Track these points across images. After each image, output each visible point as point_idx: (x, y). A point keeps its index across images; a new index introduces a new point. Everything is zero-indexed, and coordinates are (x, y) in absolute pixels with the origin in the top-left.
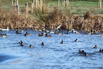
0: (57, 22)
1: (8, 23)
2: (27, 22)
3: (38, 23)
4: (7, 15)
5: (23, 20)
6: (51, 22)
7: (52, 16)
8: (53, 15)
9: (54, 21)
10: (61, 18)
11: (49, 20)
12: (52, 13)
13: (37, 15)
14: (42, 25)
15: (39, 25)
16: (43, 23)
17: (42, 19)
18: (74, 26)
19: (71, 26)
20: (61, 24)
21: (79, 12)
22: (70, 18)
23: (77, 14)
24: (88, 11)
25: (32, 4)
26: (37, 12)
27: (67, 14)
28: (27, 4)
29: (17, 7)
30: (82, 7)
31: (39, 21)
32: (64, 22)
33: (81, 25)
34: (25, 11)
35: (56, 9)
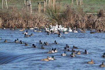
0: (70, 20)
1: (20, 22)
2: (39, 21)
4: (19, 14)
5: (36, 19)
6: (64, 21)
8: (66, 13)
9: (66, 20)
10: (74, 17)
11: (62, 19)
12: (64, 12)
13: (50, 14)
14: (54, 24)
15: (51, 24)
16: (55, 22)
17: (54, 18)
18: (87, 25)
19: (84, 25)
20: (74, 23)
21: (93, 10)
22: (83, 16)
23: (91, 12)
24: (102, 9)
25: (45, 3)
26: (49, 11)
27: (80, 12)
28: (40, 3)
29: (29, 5)
30: (95, 6)
31: (52, 20)
32: (76, 21)
33: (94, 24)
34: (38, 10)
35: (69, 8)
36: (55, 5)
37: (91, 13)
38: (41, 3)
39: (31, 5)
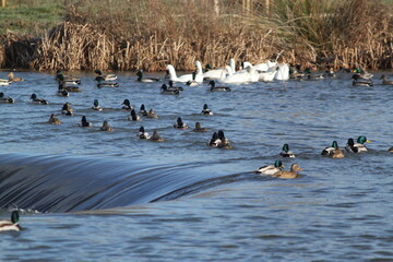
0: (362, 40)
1: (176, 49)
2: (247, 46)
3: (291, 46)
4: (171, 19)
5: (234, 37)
6: (340, 42)
7: (345, 18)
8: (348, 14)
9: (350, 40)
10: (379, 26)
11: (333, 37)
12: (342, 10)
13: (286, 17)
14: (303, 54)
15: (293, 55)
16: (308, 47)
17: (304, 31)
20: (381, 50)
26: (284, 6)
31: (293, 40)
32: (389, 43)
34: (241, 2)
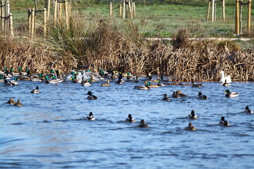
0: (106, 55)
2: (32, 57)
3: (61, 57)
5: (24, 51)
6: (92, 56)
7: (96, 41)
8: (97, 38)
9: (99, 54)
10: (117, 46)
11: (88, 52)
12: (93, 35)
13: (58, 39)
14: (69, 63)
15: (62, 63)
16: (72, 59)
17: (69, 48)
18: (148, 67)
19: (141, 67)
20: (118, 61)
21: (161, 30)
22: (139, 46)
23: (156, 36)
24: (183, 29)
25: (45, 12)
26: (56, 32)
27: (131, 35)
28: (33, 12)
29: (7, 18)
30: (167, 20)
31: (62, 54)
32: (123, 57)
33: (165, 63)
34: (28, 29)
35: (105, 25)
36: (71, 19)
37: (156, 39)
38: (36, 12)
39: (11, 17)
